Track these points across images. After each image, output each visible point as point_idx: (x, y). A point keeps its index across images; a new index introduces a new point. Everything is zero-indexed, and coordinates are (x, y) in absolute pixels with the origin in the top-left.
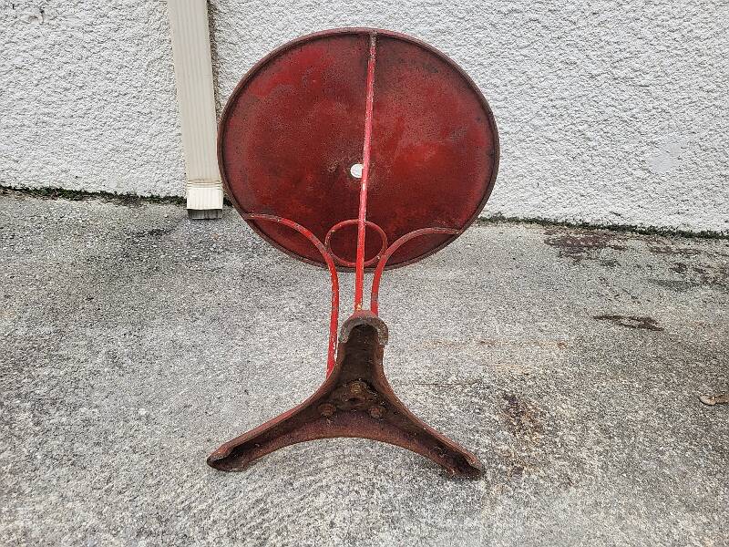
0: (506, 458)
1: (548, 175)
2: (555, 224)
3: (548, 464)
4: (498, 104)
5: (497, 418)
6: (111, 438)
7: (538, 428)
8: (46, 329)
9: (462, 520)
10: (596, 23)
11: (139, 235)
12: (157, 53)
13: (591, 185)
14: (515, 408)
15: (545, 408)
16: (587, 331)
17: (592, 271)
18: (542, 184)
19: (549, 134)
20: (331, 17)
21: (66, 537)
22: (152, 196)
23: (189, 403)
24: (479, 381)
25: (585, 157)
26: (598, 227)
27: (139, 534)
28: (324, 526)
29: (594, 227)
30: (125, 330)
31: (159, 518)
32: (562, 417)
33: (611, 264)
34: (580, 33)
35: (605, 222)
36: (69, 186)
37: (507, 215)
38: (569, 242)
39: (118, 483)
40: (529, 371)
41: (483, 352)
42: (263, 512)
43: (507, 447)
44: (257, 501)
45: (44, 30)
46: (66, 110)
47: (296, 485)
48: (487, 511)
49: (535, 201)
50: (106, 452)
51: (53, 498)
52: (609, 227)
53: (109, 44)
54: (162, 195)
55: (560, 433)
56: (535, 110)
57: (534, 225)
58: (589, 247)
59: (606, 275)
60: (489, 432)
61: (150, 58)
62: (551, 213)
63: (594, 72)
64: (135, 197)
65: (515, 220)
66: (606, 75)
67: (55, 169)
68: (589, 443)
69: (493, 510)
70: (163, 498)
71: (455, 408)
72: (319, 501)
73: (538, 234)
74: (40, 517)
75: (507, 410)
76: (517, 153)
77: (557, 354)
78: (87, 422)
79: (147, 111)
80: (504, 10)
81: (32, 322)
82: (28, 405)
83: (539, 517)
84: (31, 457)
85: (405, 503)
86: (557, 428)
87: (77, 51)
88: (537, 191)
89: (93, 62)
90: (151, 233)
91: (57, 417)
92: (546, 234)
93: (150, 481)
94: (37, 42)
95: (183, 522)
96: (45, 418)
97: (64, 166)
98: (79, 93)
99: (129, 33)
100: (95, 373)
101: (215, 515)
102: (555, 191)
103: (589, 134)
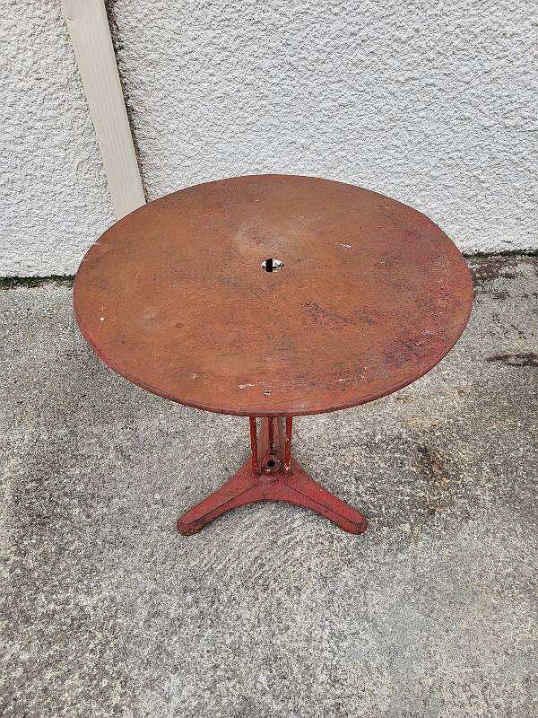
0: (423, 503)
1: (446, 216)
3: (452, 504)
5: (414, 469)
7: (446, 475)
9: (396, 556)
10: (488, 81)
12: (85, 155)
13: (485, 220)
14: (429, 460)
15: (450, 455)
16: (481, 375)
17: (485, 307)
19: (447, 182)
20: (240, 105)
21: (139, 600)
23: (188, 484)
24: (399, 437)
25: (479, 197)
26: (492, 254)
28: (304, 572)
29: (488, 255)
30: (121, 425)
31: (195, 580)
32: (463, 461)
33: (501, 296)
34: (473, 91)
35: (497, 249)
39: (159, 556)
40: (436, 422)
41: (400, 408)
42: (262, 565)
43: (423, 494)
44: (256, 558)
47: (279, 543)
48: (412, 546)
51: (120, 572)
52: (501, 254)
53: (39, 152)
55: (462, 476)
56: (433, 163)
58: (484, 279)
59: (498, 310)
60: (409, 483)
61: (78, 160)
63: (487, 124)
66: (498, 125)
67: (9, 262)
68: (483, 482)
69: (416, 543)
70: (192, 563)
71: (382, 465)
72: (297, 554)
74: (117, 587)
75: (421, 462)
77: (458, 402)
79: (82, 204)
80: (402, 79)
82: (76, 501)
83: (448, 546)
84: (95, 545)
85: (356, 548)
86: (459, 472)
87: (11, 161)
89: (28, 169)
91: (99, 510)
93: (180, 552)
95: (210, 580)
96: (92, 511)
97: (17, 259)
98: (20, 196)
99: (56, 140)
100: (112, 468)
103: (482, 178)
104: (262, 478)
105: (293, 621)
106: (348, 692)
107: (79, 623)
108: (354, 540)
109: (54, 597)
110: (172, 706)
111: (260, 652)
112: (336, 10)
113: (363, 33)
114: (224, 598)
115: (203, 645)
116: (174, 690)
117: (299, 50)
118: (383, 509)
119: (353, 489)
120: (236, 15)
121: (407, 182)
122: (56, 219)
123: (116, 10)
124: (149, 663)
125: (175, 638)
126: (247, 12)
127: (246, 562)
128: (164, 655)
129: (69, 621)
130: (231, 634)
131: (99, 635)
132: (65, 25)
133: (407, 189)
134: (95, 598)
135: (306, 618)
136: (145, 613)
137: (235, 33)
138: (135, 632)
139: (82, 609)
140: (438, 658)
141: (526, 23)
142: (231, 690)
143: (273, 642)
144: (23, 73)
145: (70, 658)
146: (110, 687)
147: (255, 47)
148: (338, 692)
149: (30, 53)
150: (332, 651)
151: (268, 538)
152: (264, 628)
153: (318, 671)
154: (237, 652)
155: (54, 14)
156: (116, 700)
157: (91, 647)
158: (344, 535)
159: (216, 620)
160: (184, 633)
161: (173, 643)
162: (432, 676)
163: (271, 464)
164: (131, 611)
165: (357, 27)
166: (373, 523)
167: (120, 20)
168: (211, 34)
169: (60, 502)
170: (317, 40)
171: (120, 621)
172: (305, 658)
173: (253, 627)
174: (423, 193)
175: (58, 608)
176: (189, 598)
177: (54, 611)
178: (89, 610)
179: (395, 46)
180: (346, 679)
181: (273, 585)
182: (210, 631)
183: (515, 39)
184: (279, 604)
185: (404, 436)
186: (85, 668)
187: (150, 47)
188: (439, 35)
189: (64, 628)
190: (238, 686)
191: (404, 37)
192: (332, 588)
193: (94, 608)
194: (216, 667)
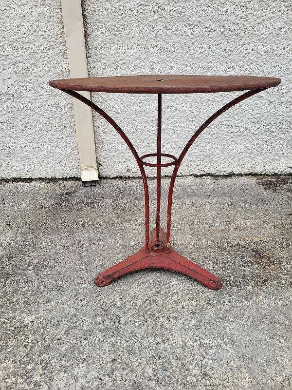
0: (259, 276)
1: (254, 151)
2: (261, 175)
3: (279, 277)
4: (227, 119)
5: (251, 260)
6: (72, 278)
7: (273, 263)
8: (31, 237)
11: (61, 195)
12: (66, 110)
13: (277, 154)
14: (258, 255)
15: (273, 254)
16: (286, 220)
17: (283, 195)
18: (252, 156)
19: (253, 131)
22: (63, 178)
23: (104, 263)
24: (239, 245)
25: (272, 141)
26: (282, 175)
27: (96, 315)
28: (179, 308)
29: (280, 175)
30: (66, 235)
31: (103, 309)
32: (282, 258)
35: (285, 172)
36: (24, 176)
37: (236, 172)
38: (269, 183)
39: (81, 296)
40: (262, 239)
41: (238, 233)
42: (150, 304)
43: (258, 271)
44: (146, 300)
45: (14, 104)
46: (23, 140)
47: (162, 292)
48: (255, 298)
49: (249, 164)
50: (71, 284)
51: (53, 304)
52: (288, 175)
54: (68, 177)
55: (283, 264)
56: (245, 120)
57: (250, 176)
58: (280, 184)
60: (248, 266)
61: (62, 112)
62: (258, 170)
63: (272, 100)
64: (55, 179)
65: (240, 175)
67: (18, 168)
69: (257, 297)
70: (102, 301)
71: (229, 257)
72: (175, 298)
73: (253, 180)
74: (50, 312)
75: (255, 256)
76: (238, 142)
77: (273, 231)
78: (60, 273)
79: (60, 137)
81: (23, 234)
82: (31, 268)
84: (38, 288)
85: (215, 297)
86: (280, 263)
87: (29, 112)
88: (250, 160)
89: (36, 117)
90: (67, 193)
91: (45, 272)
92: (257, 180)
93: (95, 295)
94: (11, 110)
95: (114, 310)
96: (40, 272)
97: (22, 167)
98: (29, 132)
99: (52, 102)
100: (57, 253)
101: (128, 306)
102: (259, 159)
103: (272, 130)
104: (152, 254)
105: (172, 335)
106: (216, 382)
107: (20, 330)
108: (214, 293)
109: (6, 315)
110: (79, 384)
111: (148, 353)
112: (193, 41)
113: (206, 52)
114: (123, 320)
115: (106, 347)
116: (81, 374)
117: (175, 60)
118: (232, 278)
119: (211, 267)
120: (145, 43)
121: (232, 131)
122: (46, 145)
123: (89, 39)
124: (65, 355)
125: (86, 342)
126: (150, 41)
127: (139, 302)
128: (76, 352)
129: (13, 328)
130: (126, 341)
131: (32, 337)
132: (65, 45)
133: (232, 134)
134: (34, 316)
135: (182, 335)
136: (66, 327)
137: (144, 51)
138: (58, 337)
139: (23, 322)
140: (284, 363)
141: (286, 49)
142: (125, 376)
143: (158, 347)
144: (42, 68)
145: (9, 350)
146: (34, 369)
147: (153, 58)
148: (208, 382)
149: (46, 58)
150: (202, 355)
151: (155, 290)
152: (150, 339)
153: (192, 367)
154: (130, 352)
155: (60, 40)
156: (37, 378)
157: (25, 344)
158: (206, 290)
159: (116, 333)
160: (92, 339)
161: (85, 345)
162: (281, 375)
163: (157, 245)
164: (56, 324)
165: (203, 50)
166: (227, 285)
167: (90, 44)
168: (132, 51)
169: (21, 268)
170: (184, 55)
171: (48, 330)
172: (181, 359)
173: (143, 338)
174: (241, 137)
175: (6, 321)
176: (98, 319)
177: (4, 323)
178: (28, 323)
179: (222, 59)
180: (213, 374)
181: (157, 315)
182: (112, 339)
183: (281, 57)
184: (162, 326)
185: (242, 244)
186: (18, 356)
187: (103, 57)
188: (244, 54)
189: (8, 332)
190: (130, 374)
191: (226, 55)
192: (199, 318)
193: (32, 322)
194: (114, 361)
